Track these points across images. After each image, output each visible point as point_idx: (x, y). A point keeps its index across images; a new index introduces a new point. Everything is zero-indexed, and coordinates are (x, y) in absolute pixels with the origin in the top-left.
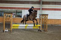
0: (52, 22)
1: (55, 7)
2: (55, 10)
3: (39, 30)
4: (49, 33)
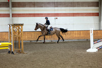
0: (30, 36)
1: (34, 10)
2: (35, 16)
3: (9, 52)
4: (26, 55)
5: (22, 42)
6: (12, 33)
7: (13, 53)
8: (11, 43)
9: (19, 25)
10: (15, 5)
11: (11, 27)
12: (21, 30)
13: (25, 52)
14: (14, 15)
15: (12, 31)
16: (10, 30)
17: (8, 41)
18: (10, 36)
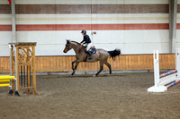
0: (48, 65)
1: (56, 19)
2: (56, 30)
3: (11, 92)
5: (34, 75)
6: (16, 59)
7: (17, 93)
8: (13, 77)
9: (29, 44)
10: (21, 9)
11: (15, 49)
12: (32, 54)
13: (39, 93)
14: (19, 28)
15: (15, 55)
16: (13, 53)
17: (8, 74)
18: (13, 65)
